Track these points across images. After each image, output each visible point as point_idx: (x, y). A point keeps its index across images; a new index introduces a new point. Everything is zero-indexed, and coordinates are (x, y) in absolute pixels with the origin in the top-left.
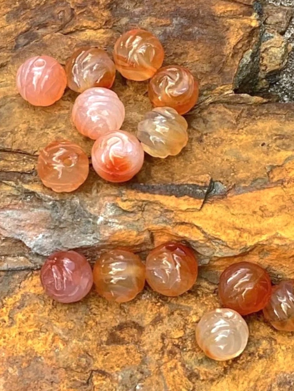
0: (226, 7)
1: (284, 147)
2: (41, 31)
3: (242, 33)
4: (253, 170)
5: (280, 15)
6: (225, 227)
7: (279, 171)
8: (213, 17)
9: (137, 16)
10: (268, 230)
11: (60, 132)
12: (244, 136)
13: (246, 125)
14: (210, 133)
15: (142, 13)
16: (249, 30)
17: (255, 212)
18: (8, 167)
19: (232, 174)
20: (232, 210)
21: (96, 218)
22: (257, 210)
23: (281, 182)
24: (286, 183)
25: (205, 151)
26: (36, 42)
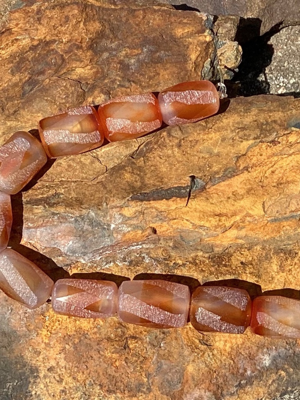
0: (184, 30)
1: (246, 137)
2: (40, 78)
3: (199, 49)
4: (224, 162)
5: (228, 25)
6: (207, 216)
7: (243, 160)
8: (174, 39)
9: (115, 50)
10: (240, 211)
11: (70, 160)
12: (213, 134)
13: (213, 123)
14: (186, 137)
15: (119, 46)
16: (205, 45)
17: (229, 198)
18: (36, 195)
19: (208, 169)
20: (211, 200)
21: (109, 225)
22: (231, 195)
23: (246, 169)
24: (250, 169)
25: (184, 153)
26: (39, 87)
